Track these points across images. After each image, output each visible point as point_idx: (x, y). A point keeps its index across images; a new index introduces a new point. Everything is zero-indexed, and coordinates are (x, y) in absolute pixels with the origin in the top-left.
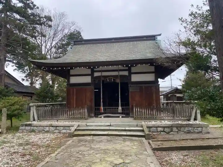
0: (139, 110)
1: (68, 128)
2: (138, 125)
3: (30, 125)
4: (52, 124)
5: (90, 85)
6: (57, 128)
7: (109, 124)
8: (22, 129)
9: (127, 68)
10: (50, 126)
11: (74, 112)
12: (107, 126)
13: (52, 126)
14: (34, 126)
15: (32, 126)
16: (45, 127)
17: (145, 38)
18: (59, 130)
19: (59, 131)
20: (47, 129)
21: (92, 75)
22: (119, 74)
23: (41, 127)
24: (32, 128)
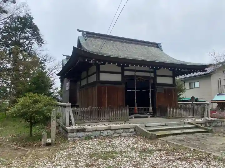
0: (171, 110)
1: (127, 130)
2: (185, 123)
3: (83, 130)
4: (110, 127)
5: (121, 84)
6: (116, 131)
7: (164, 124)
8: (73, 136)
9: (152, 70)
10: (109, 130)
11: (116, 113)
12: (163, 125)
13: (110, 130)
14: (88, 131)
15: (86, 132)
16: (102, 131)
17: (150, 44)
18: (118, 133)
19: (119, 135)
20: (105, 133)
21: (122, 73)
22: (150, 75)
23: (97, 132)
24: (86, 133)
